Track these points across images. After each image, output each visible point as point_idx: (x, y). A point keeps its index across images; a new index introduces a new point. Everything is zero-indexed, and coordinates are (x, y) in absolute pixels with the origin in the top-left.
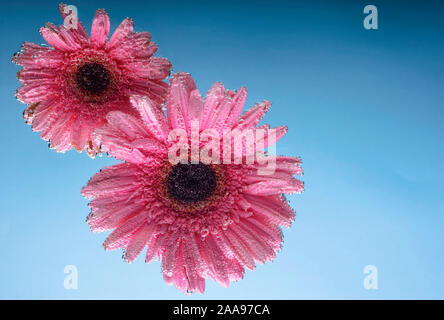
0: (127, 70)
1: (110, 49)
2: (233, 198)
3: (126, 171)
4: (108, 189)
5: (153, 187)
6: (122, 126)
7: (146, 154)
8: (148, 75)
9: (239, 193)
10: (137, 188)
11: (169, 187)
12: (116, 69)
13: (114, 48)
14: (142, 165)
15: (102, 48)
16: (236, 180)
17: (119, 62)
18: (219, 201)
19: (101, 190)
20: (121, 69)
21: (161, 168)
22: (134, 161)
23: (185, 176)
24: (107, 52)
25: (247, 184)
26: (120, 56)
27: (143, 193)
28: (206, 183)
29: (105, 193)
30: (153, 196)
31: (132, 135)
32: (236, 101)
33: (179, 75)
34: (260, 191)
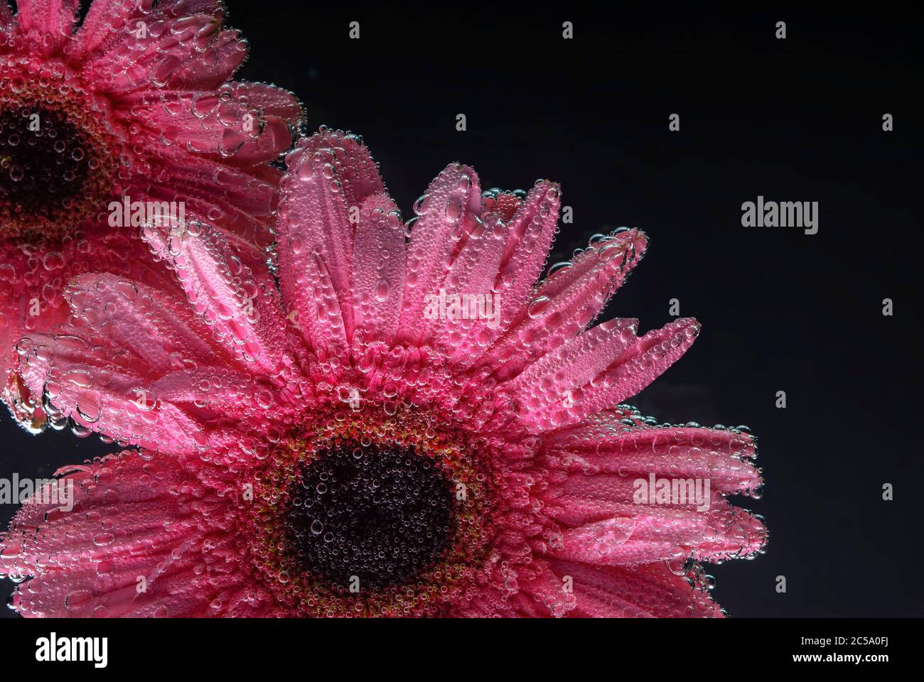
0: (146, 129)
1: (86, 56)
2: (513, 575)
3: (139, 482)
4: (75, 545)
5: (234, 538)
6: (120, 326)
7: (208, 420)
8: (214, 143)
9: (537, 554)
10: (177, 541)
11: (290, 537)
12: (108, 126)
13: (99, 51)
14: (194, 458)
15: (57, 51)
16: (526, 511)
17: (117, 101)
18: (465, 585)
19: (55, 549)
20: (126, 125)
21: (262, 469)
22: (164, 447)
23: (347, 497)
24: (75, 65)
25: (565, 525)
26: (122, 80)
27: (198, 557)
28: (419, 521)
29: (68, 559)
30: (235, 568)
31: (156, 356)
32: (522, 230)
33: (317, 144)
34: (610, 551)
